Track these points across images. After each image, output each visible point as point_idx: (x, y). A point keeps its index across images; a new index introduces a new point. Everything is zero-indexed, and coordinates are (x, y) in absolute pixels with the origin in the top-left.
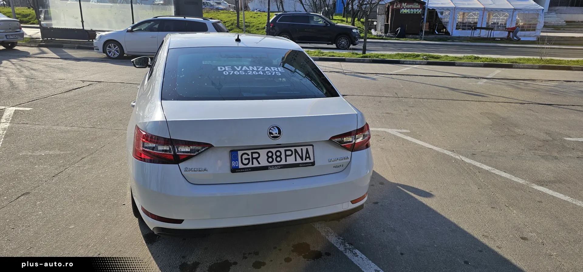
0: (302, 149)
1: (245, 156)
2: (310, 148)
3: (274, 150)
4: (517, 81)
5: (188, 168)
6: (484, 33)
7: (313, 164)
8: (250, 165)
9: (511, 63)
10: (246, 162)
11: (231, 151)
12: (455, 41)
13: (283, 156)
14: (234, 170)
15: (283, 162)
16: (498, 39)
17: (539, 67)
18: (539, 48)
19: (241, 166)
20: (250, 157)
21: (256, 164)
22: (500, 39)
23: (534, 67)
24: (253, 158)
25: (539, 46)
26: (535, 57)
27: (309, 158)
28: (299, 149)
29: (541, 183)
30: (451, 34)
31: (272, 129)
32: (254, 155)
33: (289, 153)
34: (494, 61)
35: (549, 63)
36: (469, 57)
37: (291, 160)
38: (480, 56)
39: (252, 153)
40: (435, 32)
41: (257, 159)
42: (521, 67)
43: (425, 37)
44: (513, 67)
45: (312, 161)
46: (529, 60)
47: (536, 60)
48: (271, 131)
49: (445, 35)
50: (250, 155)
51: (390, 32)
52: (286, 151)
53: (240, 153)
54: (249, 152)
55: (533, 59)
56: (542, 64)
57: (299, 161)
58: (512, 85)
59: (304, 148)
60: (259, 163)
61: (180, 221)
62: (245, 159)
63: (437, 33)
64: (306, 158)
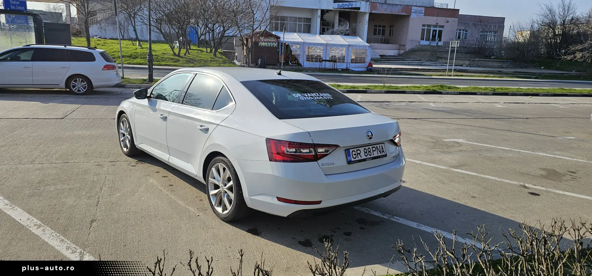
0: (379, 146)
1: (354, 153)
2: (383, 145)
3: (367, 148)
4: (380, 103)
5: (323, 163)
6: (329, 65)
7: (386, 156)
8: (357, 159)
9: (365, 89)
10: (354, 156)
11: (346, 150)
12: (308, 71)
13: (372, 151)
14: (350, 162)
15: (372, 156)
16: (339, 70)
17: (385, 92)
18: (382, 77)
19: (353, 160)
20: (356, 153)
21: (360, 158)
22: (341, 70)
23: (382, 92)
24: (358, 154)
25: (382, 76)
26: (380, 84)
27: (384, 151)
28: (378, 146)
29: (456, 167)
30: (303, 65)
31: (368, 133)
32: (358, 151)
33: (374, 149)
34: (352, 88)
35: (391, 89)
36: (333, 84)
37: (376, 154)
38: (341, 84)
39: (357, 150)
40: (289, 64)
41: (359, 154)
42: (372, 92)
43: (283, 67)
44: (368, 92)
45: (385, 154)
46: (376, 86)
47: (381, 86)
48: (368, 134)
49: (298, 66)
50: (356, 151)
51: (251, 63)
52: (372, 147)
53: (351, 150)
54: (355, 150)
55: (379, 85)
56: (385, 89)
57: (380, 154)
58: (378, 106)
59: (380, 145)
60: (361, 157)
61: (319, 202)
62: (354, 155)
63: (291, 64)
64: (382, 152)
